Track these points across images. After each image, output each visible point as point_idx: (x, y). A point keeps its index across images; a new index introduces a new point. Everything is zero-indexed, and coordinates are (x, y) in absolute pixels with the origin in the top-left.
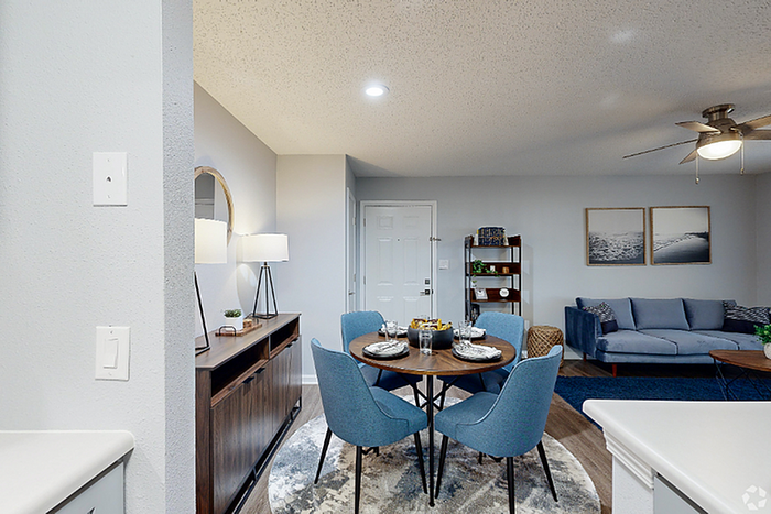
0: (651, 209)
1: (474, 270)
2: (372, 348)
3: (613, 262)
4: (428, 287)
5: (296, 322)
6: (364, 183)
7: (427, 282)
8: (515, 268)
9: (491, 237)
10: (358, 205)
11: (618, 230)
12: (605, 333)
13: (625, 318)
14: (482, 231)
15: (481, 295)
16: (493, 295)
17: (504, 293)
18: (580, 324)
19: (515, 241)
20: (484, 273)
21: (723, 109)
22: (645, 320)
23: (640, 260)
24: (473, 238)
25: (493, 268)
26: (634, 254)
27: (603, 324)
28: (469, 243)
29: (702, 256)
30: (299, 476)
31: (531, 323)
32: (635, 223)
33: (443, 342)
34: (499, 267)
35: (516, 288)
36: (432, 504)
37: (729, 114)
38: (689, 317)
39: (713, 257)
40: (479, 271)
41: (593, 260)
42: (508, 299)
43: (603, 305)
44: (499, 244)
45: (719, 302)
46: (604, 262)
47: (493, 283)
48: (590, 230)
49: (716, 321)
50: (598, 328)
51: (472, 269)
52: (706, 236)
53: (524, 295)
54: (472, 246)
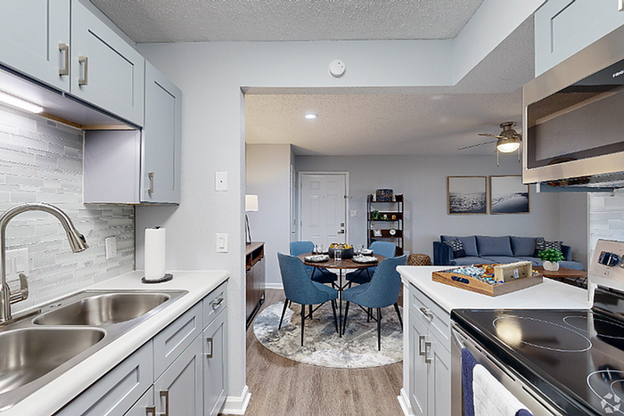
0: (490, 177)
1: (374, 217)
2: (309, 258)
3: (465, 212)
4: (343, 228)
5: (262, 247)
6: (301, 160)
7: (342, 225)
8: (400, 216)
9: (385, 196)
10: (297, 174)
11: (468, 191)
12: (455, 257)
13: (472, 249)
14: (379, 192)
15: (378, 233)
16: (386, 234)
17: (393, 233)
18: (441, 253)
19: (400, 199)
20: (379, 219)
21: (510, 125)
22: (485, 250)
23: (483, 211)
24: (372, 196)
25: (385, 216)
26: (479, 206)
27: (454, 252)
28: (370, 199)
29: (524, 208)
30: (269, 327)
31: (411, 252)
32: (480, 187)
33: (348, 255)
34: (390, 215)
35: (401, 229)
36: (341, 337)
37: (513, 128)
38: (513, 248)
39: (530, 210)
40: (376, 218)
41: (452, 211)
42: (395, 236)
43: (457, 239)
44: (389, 200)
45: (532, 239)
46: (460, 212)
47: (385, 226)
48: (450, 191)
49: (530, 250)
50: (451, 254)
51: (372, 216)
52: (526, 195)
53: (405, 233)
54: (371, 201)
